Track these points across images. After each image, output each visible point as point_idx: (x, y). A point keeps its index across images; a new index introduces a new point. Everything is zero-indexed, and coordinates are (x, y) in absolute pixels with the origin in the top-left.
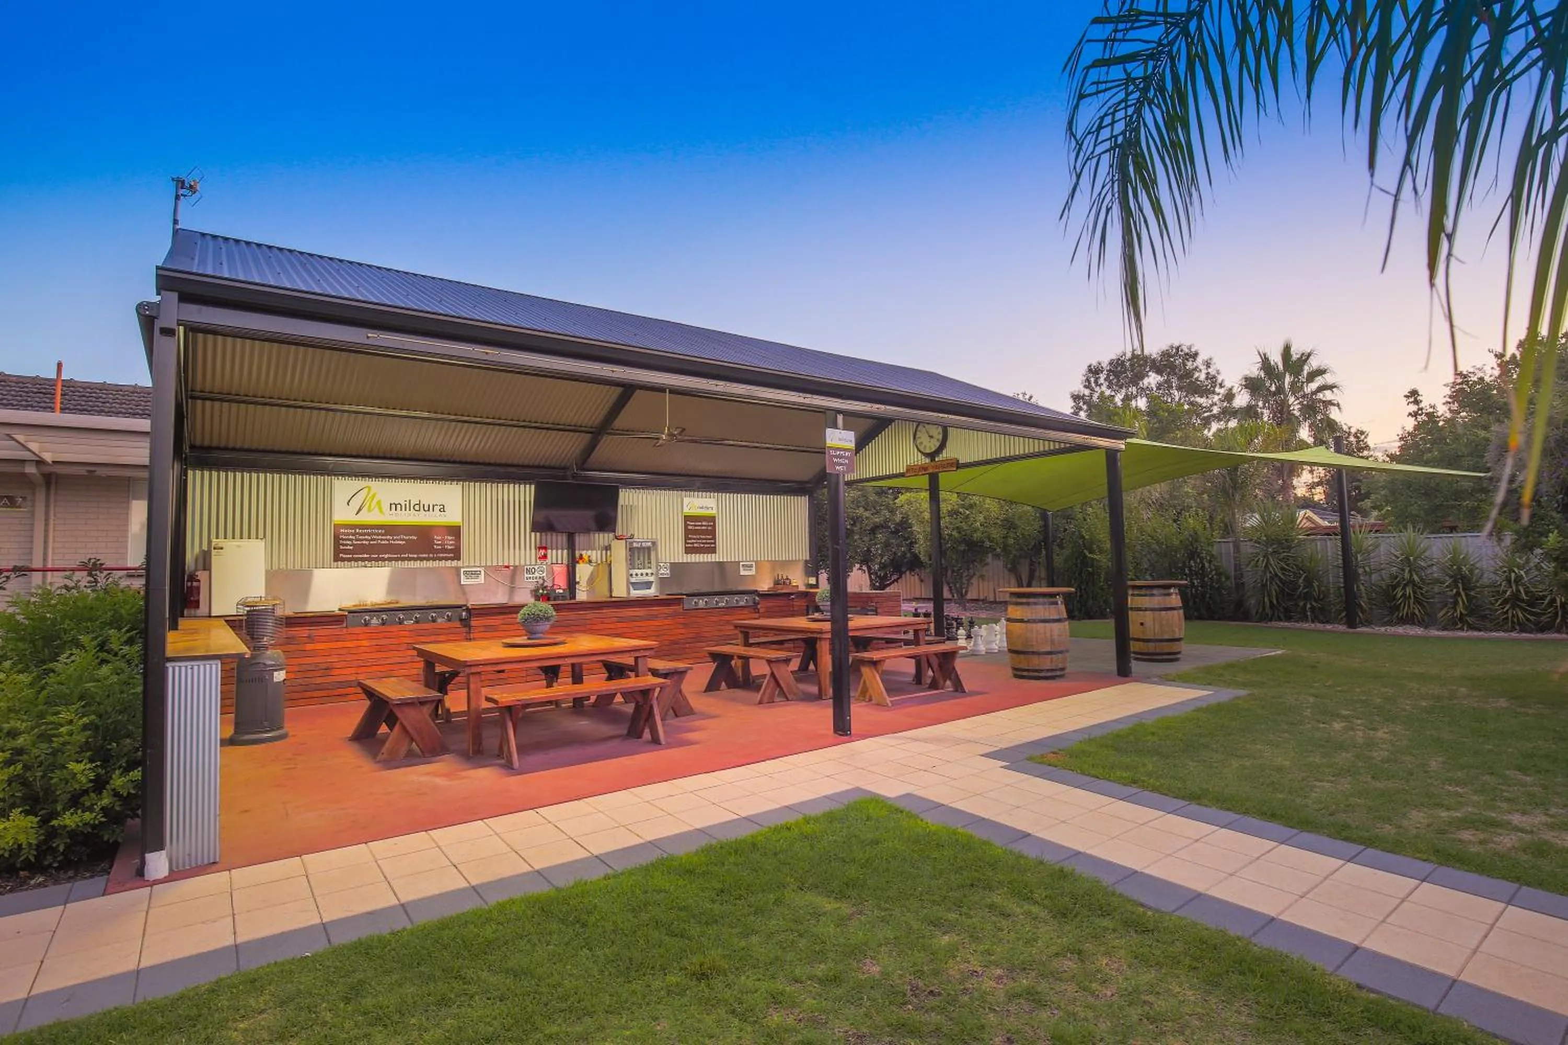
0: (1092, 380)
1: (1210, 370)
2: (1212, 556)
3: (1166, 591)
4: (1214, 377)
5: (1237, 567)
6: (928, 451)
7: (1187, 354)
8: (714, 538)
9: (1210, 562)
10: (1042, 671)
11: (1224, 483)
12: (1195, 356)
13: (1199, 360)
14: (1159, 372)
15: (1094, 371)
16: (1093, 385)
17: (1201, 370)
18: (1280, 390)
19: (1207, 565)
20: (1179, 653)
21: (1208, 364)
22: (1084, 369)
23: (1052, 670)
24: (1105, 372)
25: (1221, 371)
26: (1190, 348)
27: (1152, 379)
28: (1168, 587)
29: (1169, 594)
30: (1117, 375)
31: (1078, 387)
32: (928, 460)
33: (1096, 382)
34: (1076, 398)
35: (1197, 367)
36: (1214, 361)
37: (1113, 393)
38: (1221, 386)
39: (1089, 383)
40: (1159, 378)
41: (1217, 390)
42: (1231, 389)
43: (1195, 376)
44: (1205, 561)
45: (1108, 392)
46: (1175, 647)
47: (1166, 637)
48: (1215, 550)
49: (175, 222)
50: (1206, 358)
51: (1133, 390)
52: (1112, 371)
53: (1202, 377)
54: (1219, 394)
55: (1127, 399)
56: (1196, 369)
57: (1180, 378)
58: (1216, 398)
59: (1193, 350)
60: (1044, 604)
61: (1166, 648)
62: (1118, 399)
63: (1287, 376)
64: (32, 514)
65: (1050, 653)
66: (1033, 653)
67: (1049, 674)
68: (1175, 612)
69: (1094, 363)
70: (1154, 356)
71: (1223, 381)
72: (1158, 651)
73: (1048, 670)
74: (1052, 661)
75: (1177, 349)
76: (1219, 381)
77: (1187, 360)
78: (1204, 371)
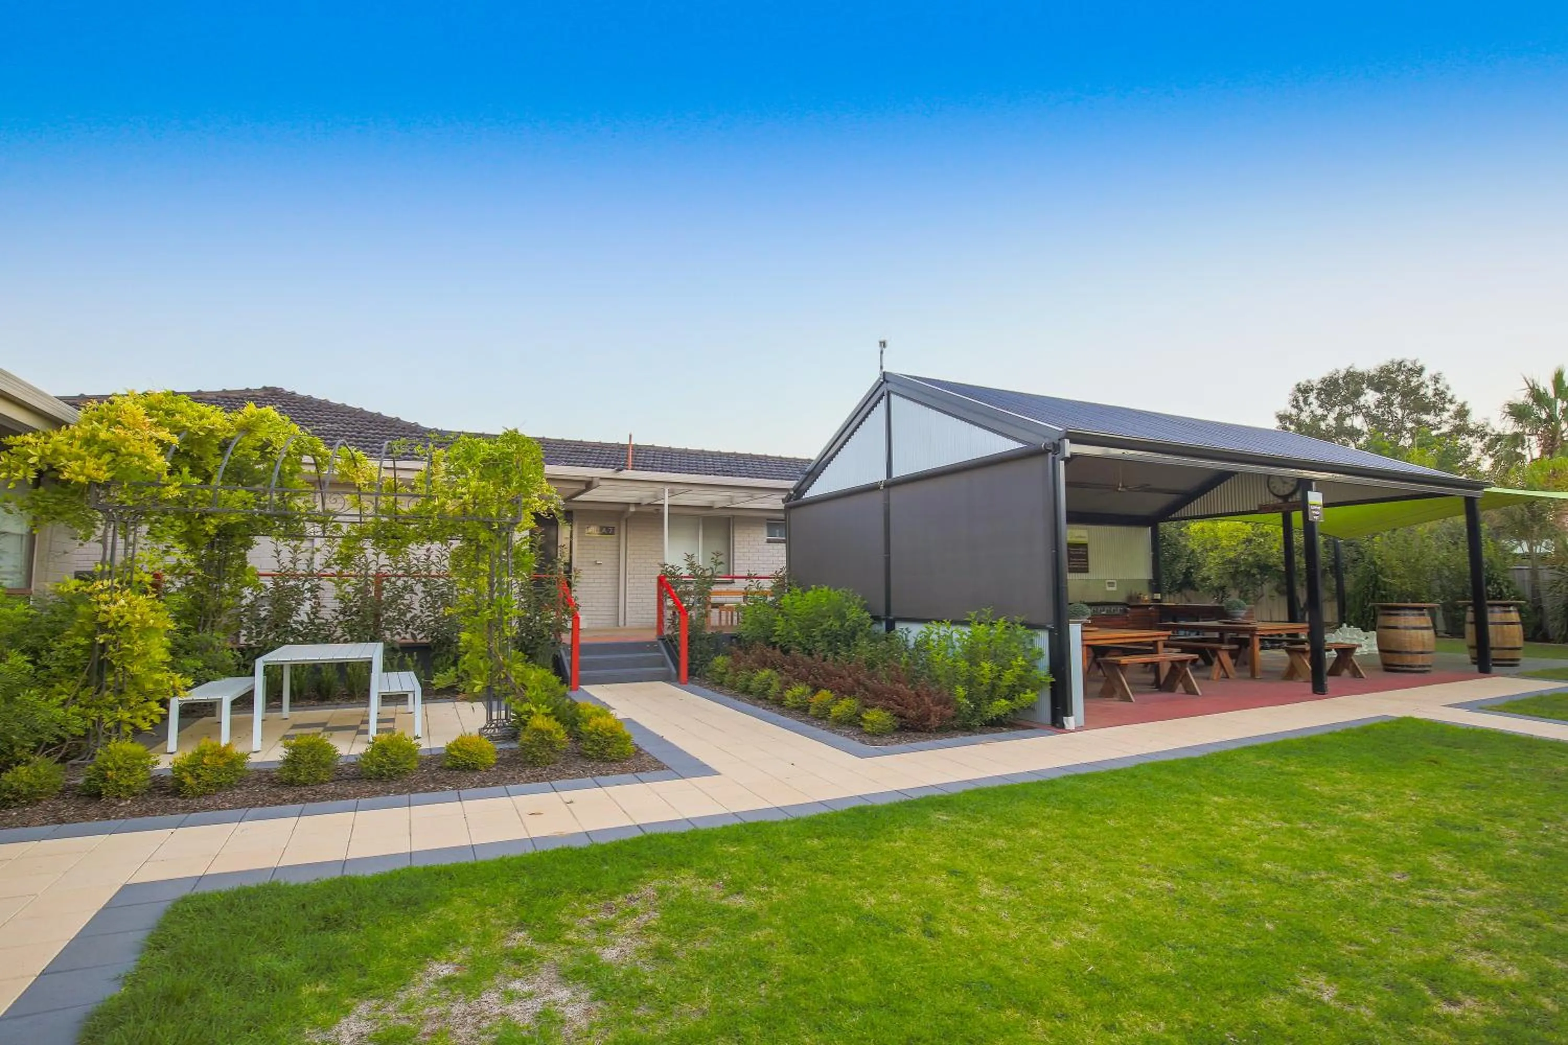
0: (1301, 399)
1: (1438, 386)
2: (1509, 582)
3: (1507, 609)
4: (1443, 392)
5: (1535, 592)
6: (1281, 493)
7: (1410, 370)
8: (1087, 561)
9: (1507, 587)
10: (1415, 666)
11: (1523, 516)
12: (1420, 371)
13: (1426, 376)
14: (1379, 389)
15: (1304, 391)
16: (1302, 404)
17: (1427, 387)
18: (1551, 418)
19: (1505, 590)
20: (1518, 660)
21: (1436, 380)
22: (1291, 387)
23: (1424, 666)
24: (1315, 391)
25: (1451, 386)
26: (1414, 363)
27: (1370, 397)
28: (1509, 605)
29: (1510, 611)
30: (1329, 395)
31: (1286, 407)
32: (1280, 501)
33: (1305, 401)
34: (1282, 418)
35: (1423, 383)
36: (1443, 375)
37: (1326, 413)
38: (1451, 402)
39: (1297, 401)
40: (1378, 396)
41: (1447, 406)
42: (1463, 405)
43: (1422, 393)
44: (1503, 587)
45: (1319, 412)
46: (1517, 654)
47: (1508, 646)
48: (1509, 576)
49: (881, 368)
50: (1434, 373)
51: (1349, 409)
52: (1325, 390)
53: (1430, 393)
54: (1448, 411)
55: (1341, 418)
56: (1421, 385)
57: (1404, 395)
58: (1445, 416)
59: (1418, 365)
60: (1413, 615)
61: (1508, 655)
62: (1331, 420)
63: (1559, 402)
64: (619, 538)
65: (1422, 653)
66: (1407, 652)
67: (1420, 669)
68: (1516, 626)
69: (1303, 382)
70: (1373, 373)
71: (1453, 396)
72: (1500, 657)
73: (1420, 666)
74: (1423, 659)
75: (1400, 364)
76: (1449, 396)
77: (1412, 375)
78: (1432, 387)
